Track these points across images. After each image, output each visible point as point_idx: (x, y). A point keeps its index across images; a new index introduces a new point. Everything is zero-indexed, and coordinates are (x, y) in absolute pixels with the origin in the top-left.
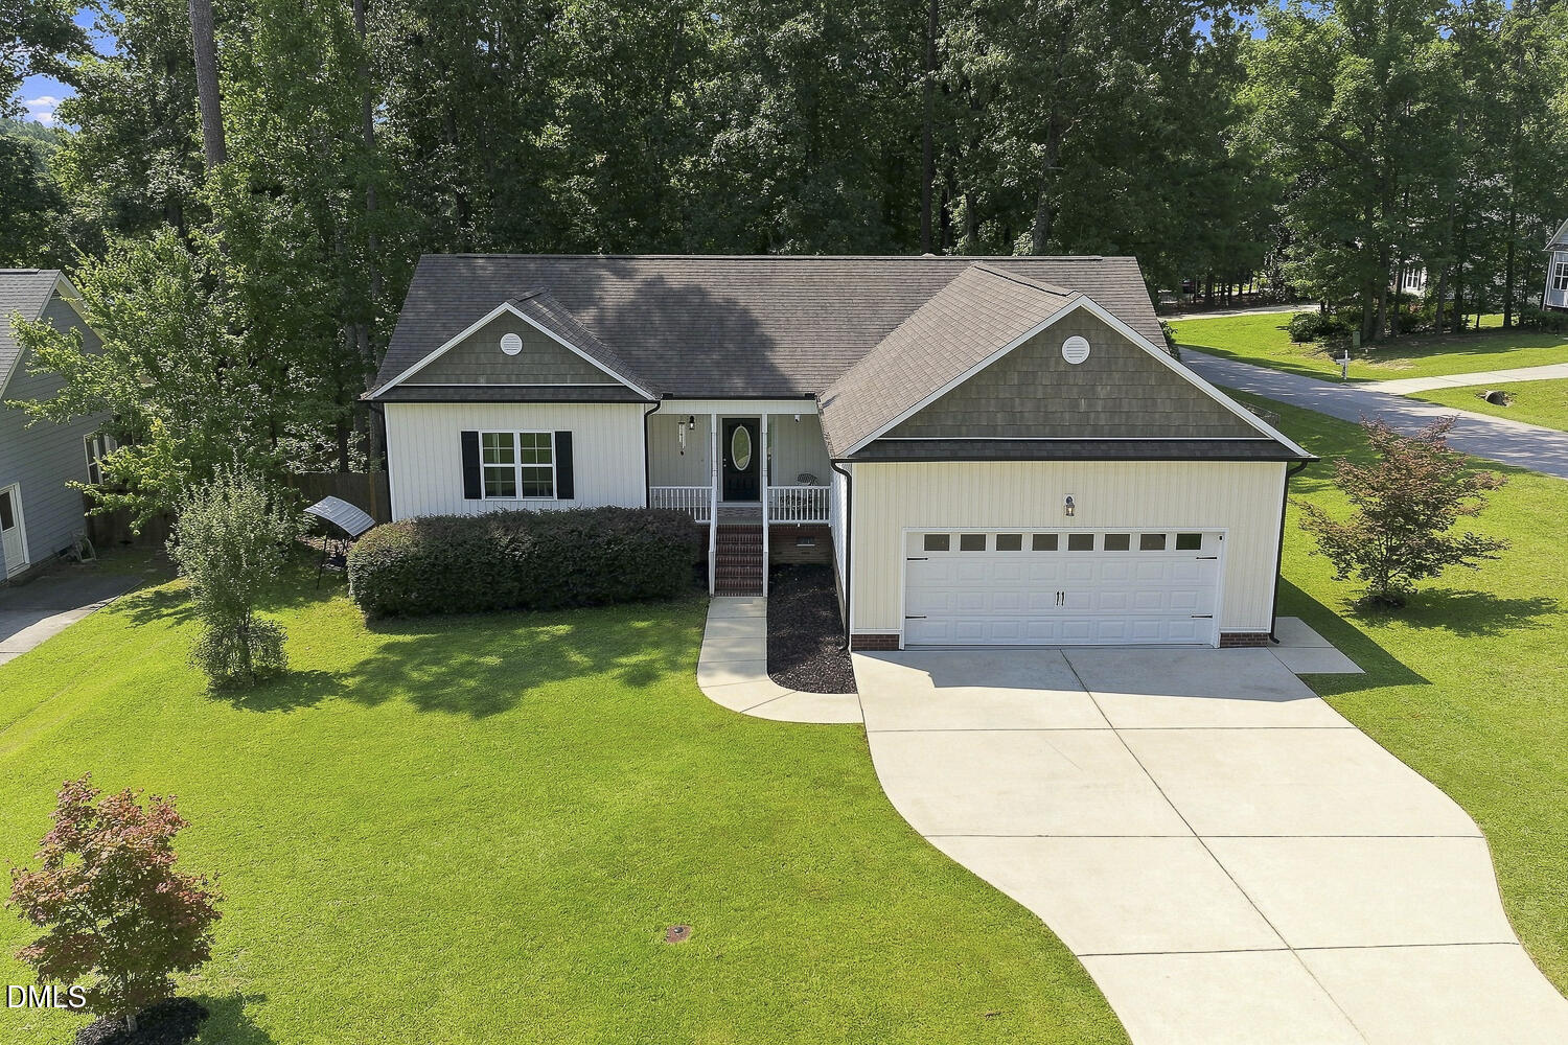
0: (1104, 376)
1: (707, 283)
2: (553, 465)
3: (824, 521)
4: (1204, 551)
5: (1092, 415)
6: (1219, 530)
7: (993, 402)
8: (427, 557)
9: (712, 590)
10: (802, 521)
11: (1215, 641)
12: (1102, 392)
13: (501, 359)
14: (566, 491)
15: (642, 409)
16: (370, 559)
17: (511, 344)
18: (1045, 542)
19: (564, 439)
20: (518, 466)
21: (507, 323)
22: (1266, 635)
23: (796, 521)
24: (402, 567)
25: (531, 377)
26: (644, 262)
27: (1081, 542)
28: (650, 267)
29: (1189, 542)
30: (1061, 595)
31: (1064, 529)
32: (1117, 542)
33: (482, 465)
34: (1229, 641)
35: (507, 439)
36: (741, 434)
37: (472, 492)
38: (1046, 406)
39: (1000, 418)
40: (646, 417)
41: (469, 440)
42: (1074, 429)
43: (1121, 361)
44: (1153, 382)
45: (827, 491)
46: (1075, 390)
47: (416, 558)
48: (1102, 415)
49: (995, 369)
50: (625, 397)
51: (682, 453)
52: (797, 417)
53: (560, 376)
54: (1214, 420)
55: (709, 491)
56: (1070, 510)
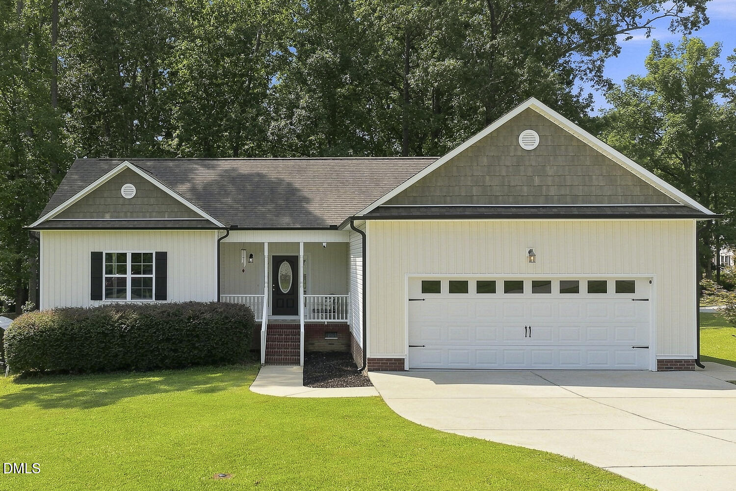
0: (551, 158)
1: (264, 171)
2: (153, 276)
3: (344, 320)
4: (637, 295)
5: (544, 188)
6: (646, 275)
7: (470, 178)
8: (60, 329)
9: (263, 360)
10: (329, 320)
11: (654, 366)
12: (550, 171)
13: (121, 201)
14: (162, 294)
15: (216, 235)
16: (19, 331)
17: (128, 191)
18: (513, 287)
19: (162, 257)
20: (129, 276)
21: (127, 176)
22: (693, 361)
23: (324, 320)
24: (41, 336)
25: (141, 214)
26: (223, 161)
27: (541, 287)
28: (225, 164)
29: (626, 287)
30: (528, 329)
31: (527, 274)
32: (570, 287)
33: (104, 276)
34: (665, 365)
35: (122, 257)
36: (285, 269)
37: (96, 295)
38: (509, 182)
39: (475, 191)
40: (219, 241)
41: (96, 257)
42: (531, 198)
43: (563, 148)
44: (588, 163)
45: (346, 298)
46: (530, 169)
47: (52, 330)
48: (552, 188)
49: (470, 154)
50: (206, 226)
51: (243, 271)
52: (324, 244)
53: (161, 213)
54: (637, 191)
55: (262, 298)
56: (532, 258)
